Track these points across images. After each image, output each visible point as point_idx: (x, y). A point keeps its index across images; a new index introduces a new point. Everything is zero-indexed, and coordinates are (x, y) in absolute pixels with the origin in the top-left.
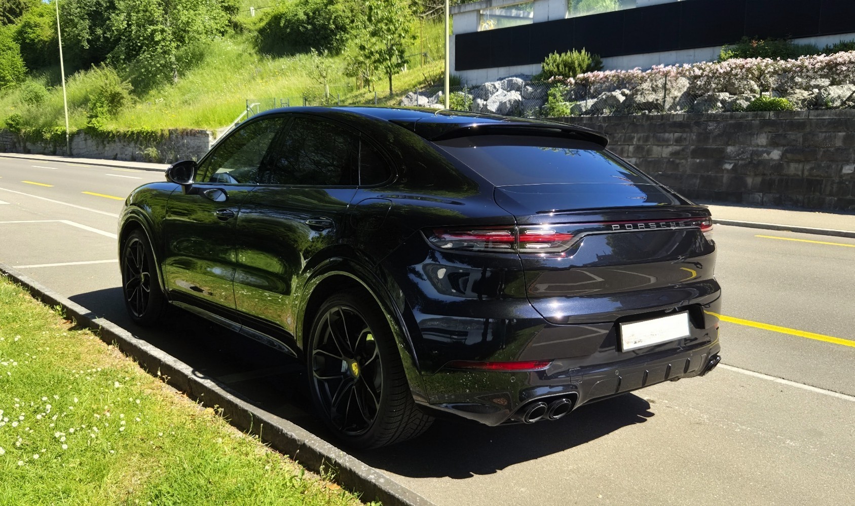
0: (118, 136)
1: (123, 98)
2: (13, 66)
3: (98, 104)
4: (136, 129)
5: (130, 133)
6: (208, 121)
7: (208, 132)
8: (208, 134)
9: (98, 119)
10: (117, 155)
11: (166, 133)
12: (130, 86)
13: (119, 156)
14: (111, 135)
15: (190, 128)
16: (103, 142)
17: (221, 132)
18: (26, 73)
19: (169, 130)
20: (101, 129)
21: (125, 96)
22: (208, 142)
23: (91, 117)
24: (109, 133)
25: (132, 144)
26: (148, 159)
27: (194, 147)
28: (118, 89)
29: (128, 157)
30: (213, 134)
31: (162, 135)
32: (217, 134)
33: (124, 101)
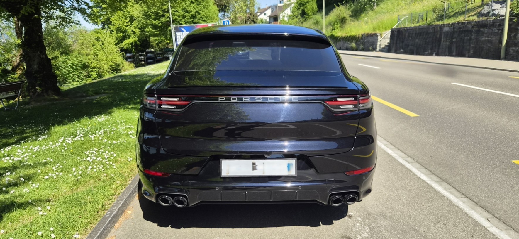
0: (342, 38)
1: (346, 19)
2: (312, 9)
3: (336, 23)
4: (349, 35)
5: (346, 37)
6: (379, 29)
7: (378, 34)
8: (378, 35)
9: (335, 30)
10: (341, 47)
11: (361, 36)
12: (350, 13)
13: (342, 48)
14: (339, 38)
15: (370, 32)
16: (336, 41)
17: (385, 34)
18: (318, 11)
19: (362, 34)
20: (336, 35)
21: (347, 18)
22: (377, 39)
23: (332, 30)
24: (338, 37)
25: (347, 42)
26: (352, 49)
27: (371, 42)
28: (345, 15)
29: (345, 48)
30: (381, 35)
31: (359, 37)
32: (383, 34)
33: (347, 21)
